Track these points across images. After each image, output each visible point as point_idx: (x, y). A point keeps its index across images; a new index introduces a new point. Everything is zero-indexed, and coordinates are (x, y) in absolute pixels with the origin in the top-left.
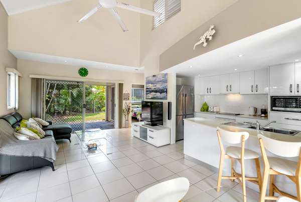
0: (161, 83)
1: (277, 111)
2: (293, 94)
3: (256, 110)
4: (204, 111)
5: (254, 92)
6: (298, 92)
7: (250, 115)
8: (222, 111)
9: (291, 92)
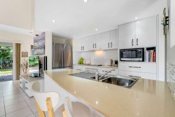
0: (41, 41)
1: (124, 61)
2: (134, 47)
3: (112, 61)
4: (81, 64)
5: (110, 48)
6: (137, 45)
7: (108, 65)
8: (92, 64)
9: (133, 45)
